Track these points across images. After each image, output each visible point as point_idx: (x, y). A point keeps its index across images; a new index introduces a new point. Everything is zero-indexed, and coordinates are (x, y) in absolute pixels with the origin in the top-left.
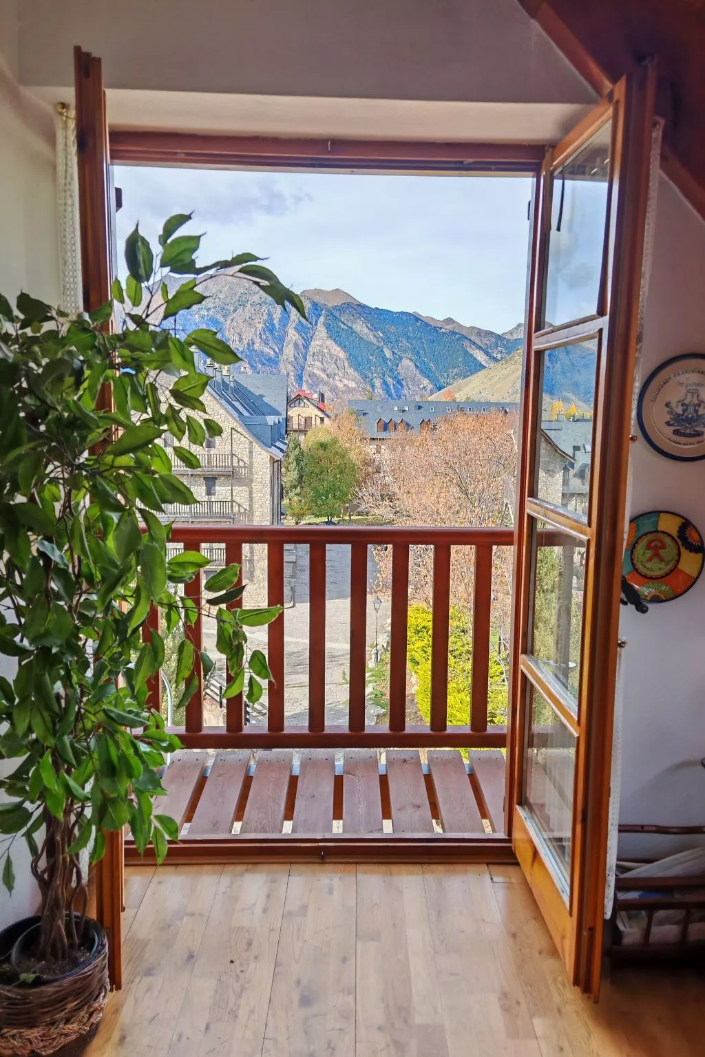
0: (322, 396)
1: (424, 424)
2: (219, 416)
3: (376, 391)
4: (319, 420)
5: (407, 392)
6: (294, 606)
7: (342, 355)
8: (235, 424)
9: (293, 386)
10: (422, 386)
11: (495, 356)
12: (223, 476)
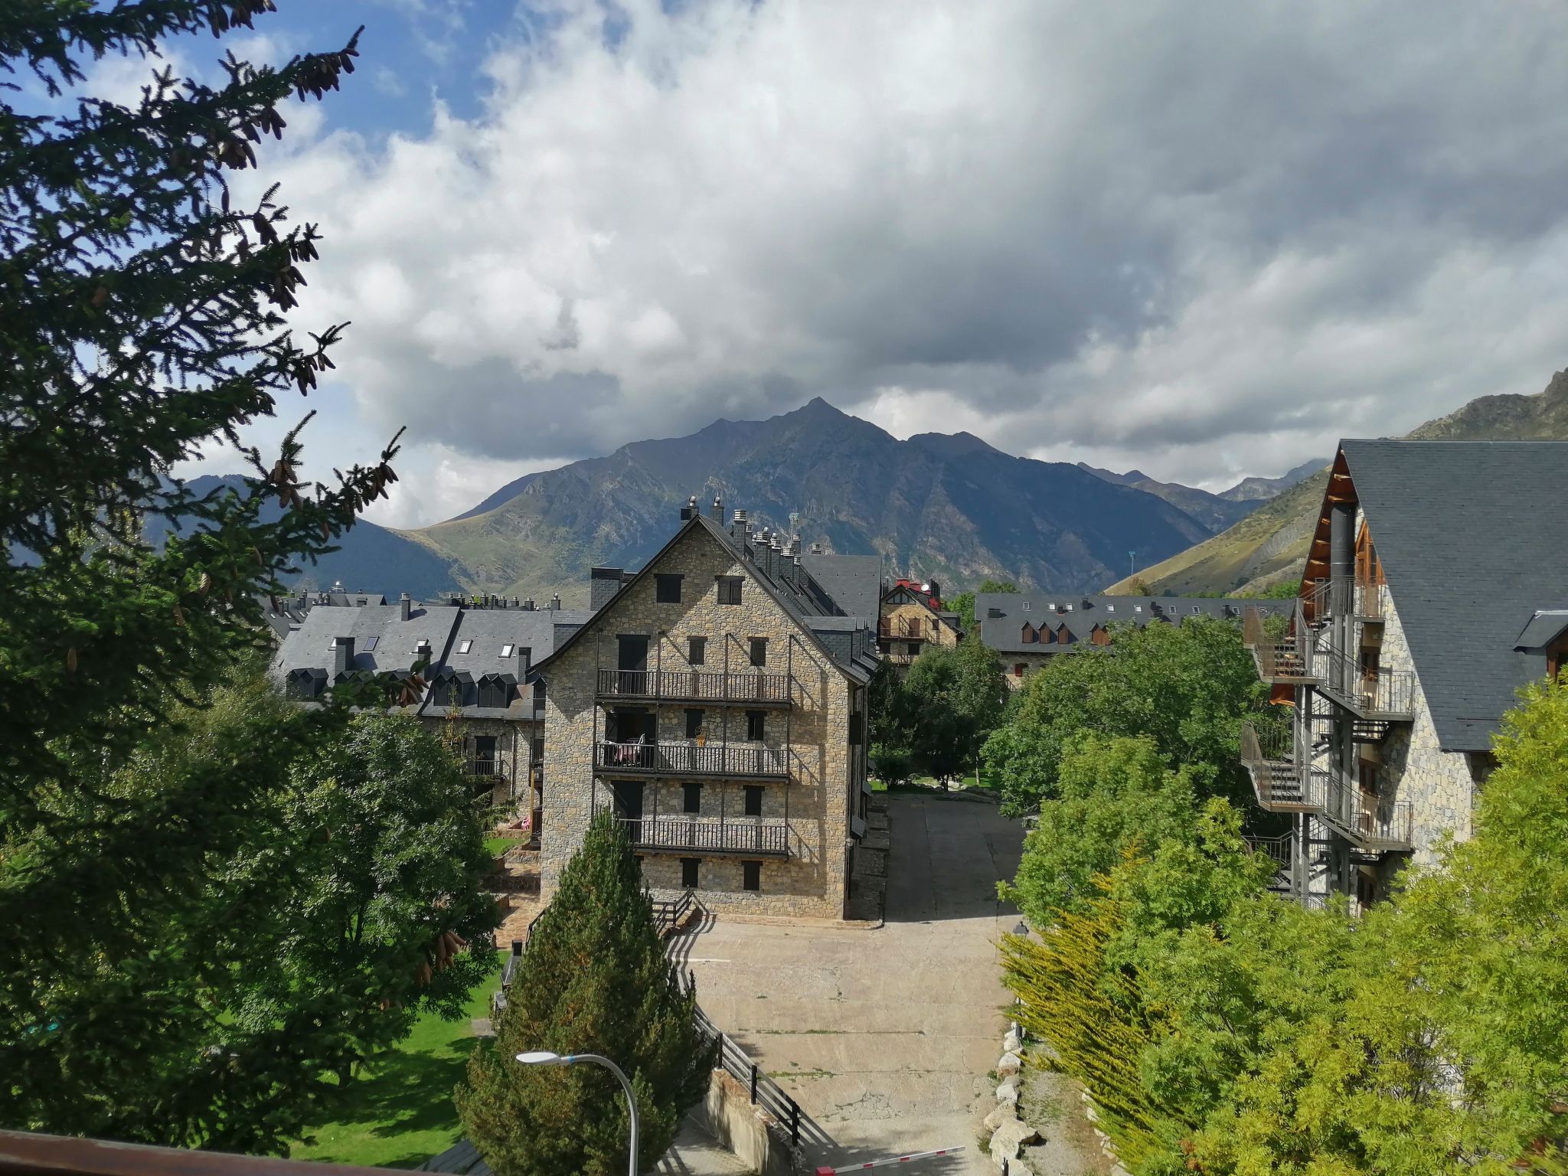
0: (935, 588)
1: (1098, 632)
2: (773, 617)
3: (1021, 580)
4: (930, 625)
5: (1069, 581)
6: (882, 926)
7: (969, 527)
8: (796, 629)
9: (895, 573)
10: (1093, 573)
11: (1208, 527)
12: (776, 709)
